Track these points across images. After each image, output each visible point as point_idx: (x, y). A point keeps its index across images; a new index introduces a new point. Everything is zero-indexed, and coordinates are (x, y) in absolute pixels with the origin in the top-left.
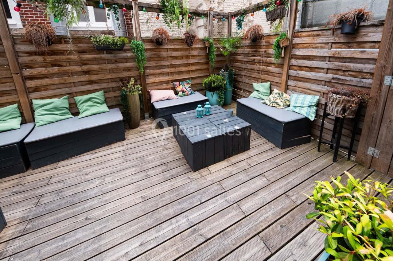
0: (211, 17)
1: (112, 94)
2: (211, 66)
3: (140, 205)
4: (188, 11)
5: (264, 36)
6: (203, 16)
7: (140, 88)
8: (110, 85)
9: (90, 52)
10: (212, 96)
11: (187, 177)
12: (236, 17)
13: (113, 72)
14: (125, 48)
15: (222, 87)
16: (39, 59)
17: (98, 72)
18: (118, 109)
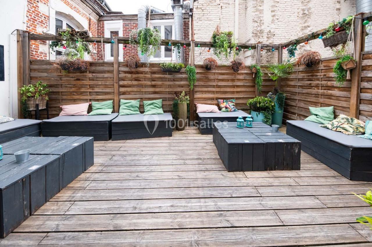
0: (259, 48)
1: (168, 103)
2: (258, 89)
3: (176, 180)
4: (236, 45)
5: (322, 61)
6: (250, 48)
7: (189, 99)
8: (167, 96)
9: (158, 73)
10: (257, 116)
11: (221, 174)
12: (287, 47)
13: (171, 87)
14: (181, 71)
15: (269, 108)
16: (129, 76)
17: (161, 86)
18: (170, 114)
